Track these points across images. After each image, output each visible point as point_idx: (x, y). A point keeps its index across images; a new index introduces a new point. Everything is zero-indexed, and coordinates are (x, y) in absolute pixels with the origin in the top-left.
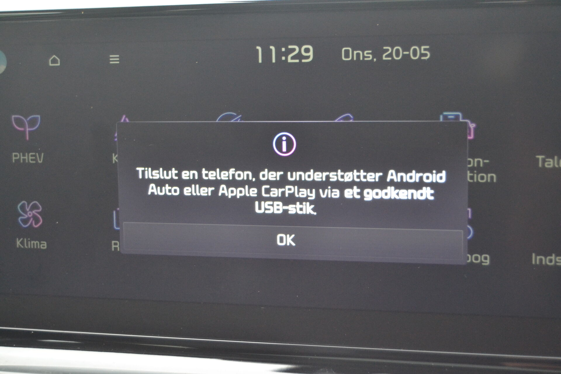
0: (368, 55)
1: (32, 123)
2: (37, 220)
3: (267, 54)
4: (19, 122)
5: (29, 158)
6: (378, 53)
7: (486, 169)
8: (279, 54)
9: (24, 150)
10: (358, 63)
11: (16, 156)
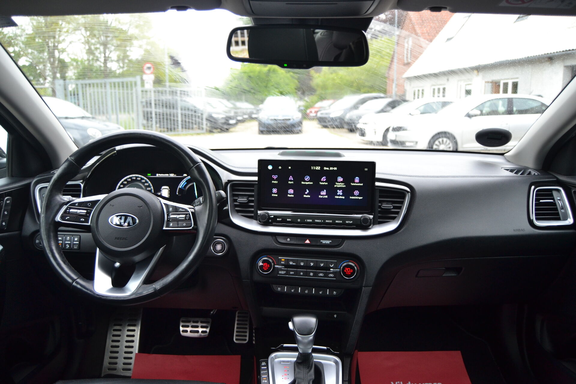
0: (328, 169)
1: (276, 177)
2: (276, 191)
3: (313, 168)
4: (274, 177)
5: (275, 182)
6: (329, 168)
7: (344, 185)
8: (315, 168)
9: (274, 180)
10: (326, 170)
11: (273, 182)
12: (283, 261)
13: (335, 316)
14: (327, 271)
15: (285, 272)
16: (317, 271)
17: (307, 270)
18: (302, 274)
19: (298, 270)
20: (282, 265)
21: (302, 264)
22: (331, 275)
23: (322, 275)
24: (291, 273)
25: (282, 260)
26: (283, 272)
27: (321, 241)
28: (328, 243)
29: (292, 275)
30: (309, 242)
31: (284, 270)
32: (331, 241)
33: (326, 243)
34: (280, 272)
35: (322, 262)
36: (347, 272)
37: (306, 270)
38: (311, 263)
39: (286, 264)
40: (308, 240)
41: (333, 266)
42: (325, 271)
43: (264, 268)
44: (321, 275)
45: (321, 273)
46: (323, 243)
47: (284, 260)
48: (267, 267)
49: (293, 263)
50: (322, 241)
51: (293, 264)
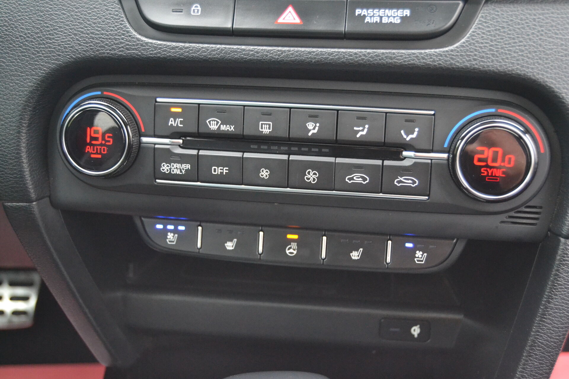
12: (176, 115)
13: (416, 331)
14: (387, 163)
15: (188, 166)
16: (339, 160)
17: (292, 157)
18: (265, 174)
19: (246, 155)
20: (175, 135)
21: (266, 129)
22: (408, 181)
23: (360, 180)
24: (217, 170)
25: (173, 110)
26: (177, 168)
27: (358, 12)
28: (391, 20)
29: (220, 179)
30: (297, 20)
31: (182, 159)
32: (407, 12)
33: (385, 20)
34: (165, 168)
35: (362, 119)
36: (487, 166)
37: (285, 157)
38: (310, 125)
39: (193, 129)
40: (290, 9)
41: (414, 136)
42: (379, 162)
43: (88, 149)
44: (357, 178)
45: (359, 168)
46: (367, 20)
47: (179, 110)
48: (101, 145)
49: (222, 123)
50: (364, 12)
51: (223, 128)
